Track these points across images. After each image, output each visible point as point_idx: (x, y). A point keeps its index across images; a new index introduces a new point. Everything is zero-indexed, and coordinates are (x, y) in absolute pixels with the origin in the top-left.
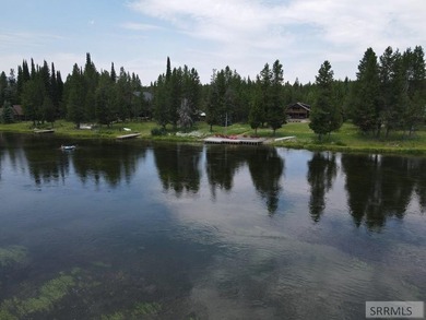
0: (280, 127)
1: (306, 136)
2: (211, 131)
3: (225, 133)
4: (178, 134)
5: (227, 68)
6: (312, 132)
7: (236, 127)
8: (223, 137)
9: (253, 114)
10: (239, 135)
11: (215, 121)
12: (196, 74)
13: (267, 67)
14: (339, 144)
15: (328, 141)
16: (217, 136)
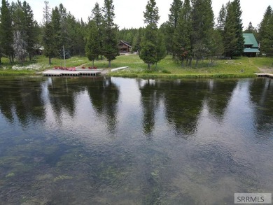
0: (114, 58)
1: (137, 65)
2: (50, 63)
3: (64, 66)
4: (14, 67)
5: (61, 5)
6: (142, 62)
7: (74, 60)
8: (62, 69)
9: (89, 47)
10: (78, 67)
11: (53, 54)
12: (29, 7)
13: (97, 6)
14: (165, 72)
15: (155, 70)
16: (56, 68)
